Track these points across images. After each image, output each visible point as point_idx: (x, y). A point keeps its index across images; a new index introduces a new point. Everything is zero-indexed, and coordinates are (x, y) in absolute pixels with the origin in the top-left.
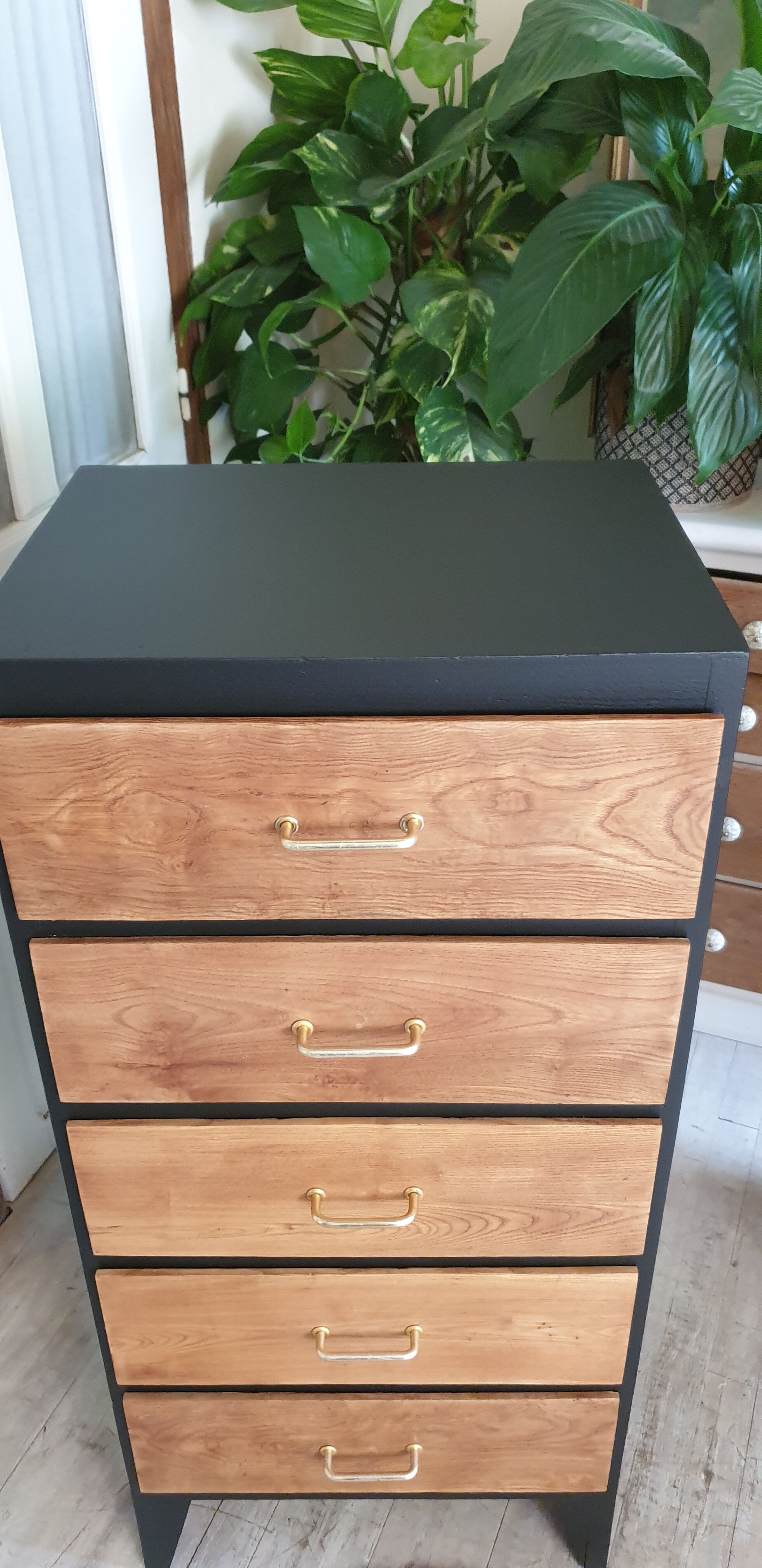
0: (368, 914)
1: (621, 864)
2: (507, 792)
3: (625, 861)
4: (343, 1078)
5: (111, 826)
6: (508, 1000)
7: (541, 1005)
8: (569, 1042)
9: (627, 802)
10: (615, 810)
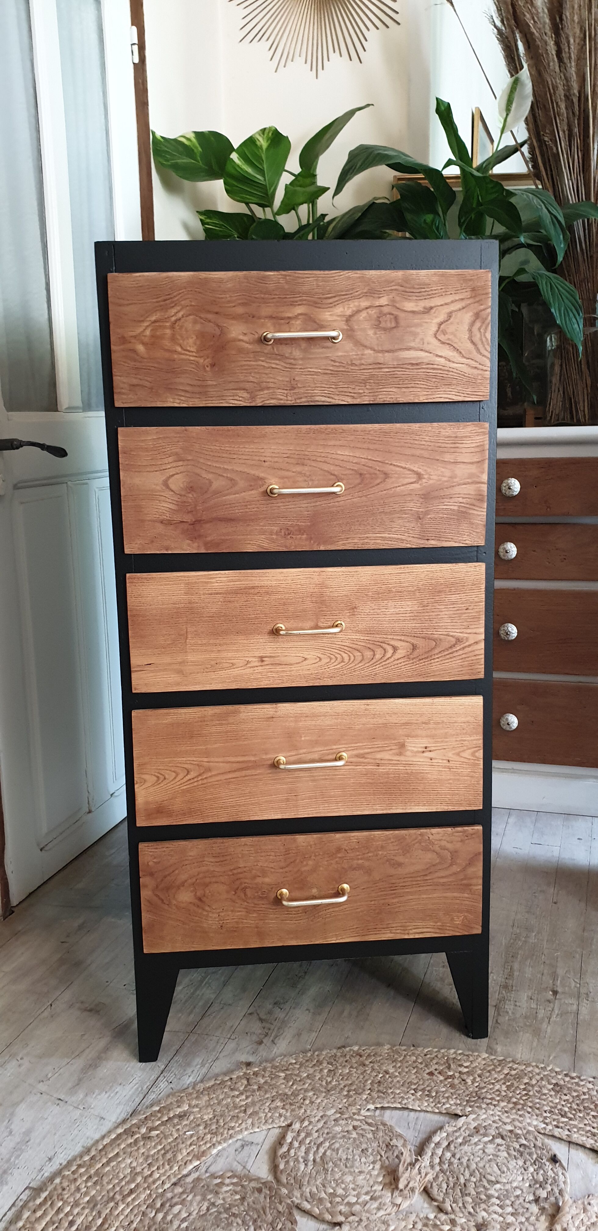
0: (312, 402)
1: (448, 362)
2: (385, 315)
3: (450, 361)
4: (296, 530)
5: (173, 339)
6: (391, 467)
7: (409, 470)
8: (427, 496)
9: (447, 321)
10: (442, 326)
